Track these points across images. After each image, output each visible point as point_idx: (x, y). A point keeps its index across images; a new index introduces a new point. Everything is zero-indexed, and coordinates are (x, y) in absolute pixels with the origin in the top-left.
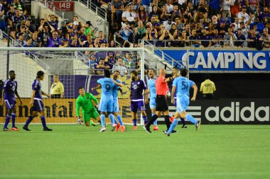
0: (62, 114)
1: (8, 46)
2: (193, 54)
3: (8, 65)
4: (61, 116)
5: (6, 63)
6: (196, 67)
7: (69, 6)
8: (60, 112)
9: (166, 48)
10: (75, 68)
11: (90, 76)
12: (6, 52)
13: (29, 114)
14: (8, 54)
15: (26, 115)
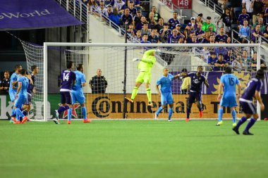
0: (180, 110)
1: (126, 42)
3: (126, 61)
4: (177, 112)
5: (123, 59)
7: (187, 4)
8: (177, 108)
10: (193, 64)
11: (208, 72)
12: (124, 48)
13: (147, 110)
14: (126, 50)
15: (144, 111)
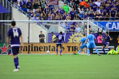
0: (53, 50)
1: (29, 20)
2: (111, 23)
3: (29, 28)
4: (52, 51)
6: (112, 29)
7: (56, 3)
8: (52, 49)
9: (99, 21)
10: (59, 30)
11: (66, 33)
12: (28, 23)
13: (39, 50)
14: (29, 24)
15: (37, 51)
